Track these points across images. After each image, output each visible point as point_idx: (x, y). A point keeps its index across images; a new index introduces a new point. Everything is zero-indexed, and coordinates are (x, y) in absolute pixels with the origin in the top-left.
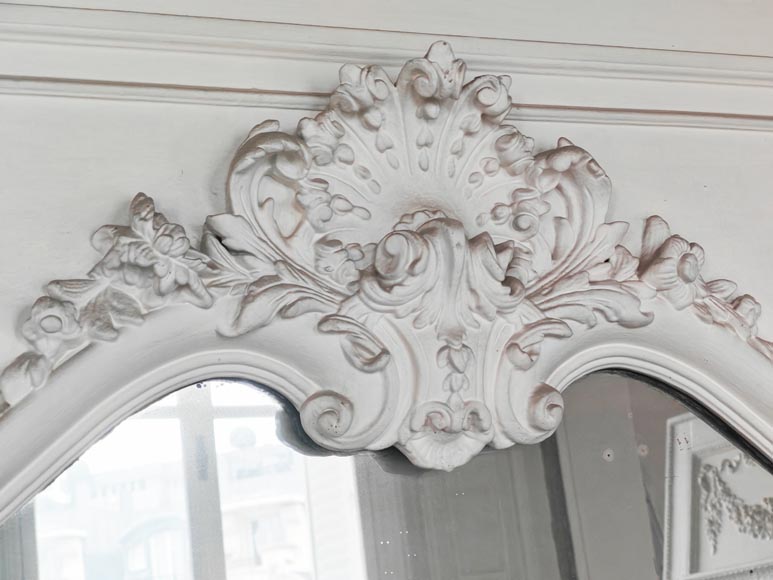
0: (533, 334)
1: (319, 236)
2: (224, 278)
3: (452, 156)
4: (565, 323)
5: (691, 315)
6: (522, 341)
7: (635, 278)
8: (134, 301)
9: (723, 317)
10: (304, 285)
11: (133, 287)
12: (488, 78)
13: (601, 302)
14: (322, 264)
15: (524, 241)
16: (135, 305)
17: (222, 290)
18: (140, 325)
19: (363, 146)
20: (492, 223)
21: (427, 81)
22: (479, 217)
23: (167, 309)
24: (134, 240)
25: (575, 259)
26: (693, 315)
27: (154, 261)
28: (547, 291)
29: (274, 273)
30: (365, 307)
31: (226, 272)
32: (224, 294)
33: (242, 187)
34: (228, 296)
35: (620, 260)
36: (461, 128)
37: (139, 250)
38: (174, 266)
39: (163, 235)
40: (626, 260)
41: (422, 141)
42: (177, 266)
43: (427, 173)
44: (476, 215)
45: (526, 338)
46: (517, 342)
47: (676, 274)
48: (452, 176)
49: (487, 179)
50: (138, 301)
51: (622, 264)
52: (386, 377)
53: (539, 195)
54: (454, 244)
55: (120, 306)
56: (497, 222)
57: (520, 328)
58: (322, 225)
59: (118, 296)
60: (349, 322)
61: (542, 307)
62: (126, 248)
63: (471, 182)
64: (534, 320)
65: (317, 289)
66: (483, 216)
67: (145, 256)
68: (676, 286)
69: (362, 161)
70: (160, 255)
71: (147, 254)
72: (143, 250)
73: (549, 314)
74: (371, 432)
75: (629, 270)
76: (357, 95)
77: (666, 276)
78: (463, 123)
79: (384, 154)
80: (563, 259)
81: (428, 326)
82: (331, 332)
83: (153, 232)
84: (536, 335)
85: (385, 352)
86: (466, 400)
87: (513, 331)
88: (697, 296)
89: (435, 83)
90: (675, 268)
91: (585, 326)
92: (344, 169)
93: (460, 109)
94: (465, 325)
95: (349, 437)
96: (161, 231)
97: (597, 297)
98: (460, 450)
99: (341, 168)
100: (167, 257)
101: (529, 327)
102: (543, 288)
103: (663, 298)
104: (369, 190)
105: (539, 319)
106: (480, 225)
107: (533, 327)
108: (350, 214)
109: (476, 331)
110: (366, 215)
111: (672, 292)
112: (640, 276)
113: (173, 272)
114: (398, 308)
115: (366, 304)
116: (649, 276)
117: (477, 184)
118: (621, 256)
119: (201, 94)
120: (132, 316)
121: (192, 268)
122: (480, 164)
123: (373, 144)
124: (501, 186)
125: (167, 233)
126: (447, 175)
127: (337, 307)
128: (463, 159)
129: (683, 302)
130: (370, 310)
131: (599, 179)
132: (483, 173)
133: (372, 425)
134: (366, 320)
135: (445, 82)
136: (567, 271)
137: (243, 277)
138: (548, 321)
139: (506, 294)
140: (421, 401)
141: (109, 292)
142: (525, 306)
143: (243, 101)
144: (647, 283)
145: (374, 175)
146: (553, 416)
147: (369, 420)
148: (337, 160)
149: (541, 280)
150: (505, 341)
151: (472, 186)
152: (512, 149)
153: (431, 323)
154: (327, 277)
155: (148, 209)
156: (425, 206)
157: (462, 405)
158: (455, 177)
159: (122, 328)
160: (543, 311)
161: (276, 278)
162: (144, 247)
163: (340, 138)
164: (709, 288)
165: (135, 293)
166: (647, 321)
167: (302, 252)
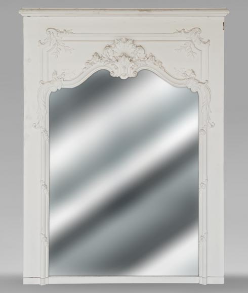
2: (103, 60)
3: (127, 47)
4: (137, 65)
7: (147, 60)
10: (110, 61)
13: (141, 63)
14: (113, 59)
15: (135, 56)
19: (118, 46)
20: (131, 54)
23: (98, 63)
24: (94, 57)
25: (140, 58)
26: (153, 64)
27: (95, 59)
28: (136, 61)
30: (116, 63)
33: (105, 52)
34: (103, 62)
35: (145, 58)
36: (128, 44)
38: (97, 59)
41: (123, 46)
47: (150, 60)
49: (131, 49)
52: (117, 70)
53: (136, 51)
54: (124, 57)
58: (113, 55)
60: (114, 65)
61: (135, 63)
63: (129, 50)
64: (134, 65)
65: (112, 61)
69: (118, 48)
74: (116, 75)
79: (120, 47)
81: (122, 65)
85: (117, 68)
87: (131, 66)
88: (153, 62)
89: (123, 41)
92: (116, 49)
94: (126, 65)
95: (114, 76)
96: (96, 56)
156: (124, 53)
158: (127, 49)
161: (108, 60)
163: (115, 46)
164: (156, 61)
165: (95, 62)
166: (147, 65)
167: (111, 57)
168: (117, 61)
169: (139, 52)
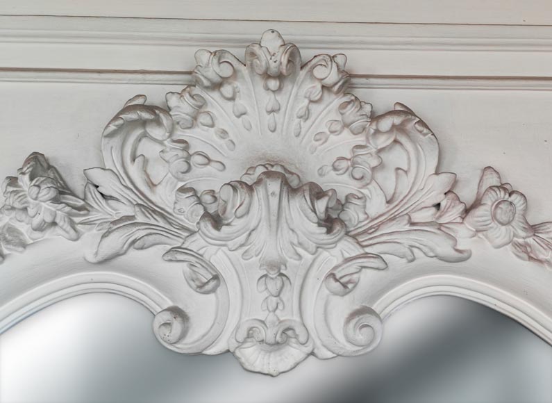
0: (350, 266)
1: (180, 184)
2: (91, 217)
3: (299, 120)
4: (381, 257)
5: (509, 253)
6: (339, 272)
7: (459, 220)
8: (22, 234)
9: (544, 254)
10: (156, 223)
11: (23, 223)
12: (321, 58)
13: (416, 240)
14: (178, 207)
15: (361, 188)
16: (21, 237)
17: (87, 227)
18: (21, 252)
19: (224, 113)
20: (333, 173)
21: (258, 62)
22: (321, 168)
23: (47, 240)
24: (15, 189)
25: (406, 203)
26: (511, 253)
27: (26, 205)
28: (373, 230)
29: (133, 214)
30: (203, 241)
31: (94, 213)
32: (90, 230)
33: (112, 148)
34: (95, 231)
35: (449, 204)
36: (305, 97)
37: (16, 197)
38: (43, 209)
39: (34, 185)
40: (453, 204)
41: (269, 108)
42: (45, 208)
43: (275, 134)
44: (319, 167)
45: (343, 269)
46: (335, 272)
47: (490, 218)
48: (298, 135)
49: (332, 137)
50: (25, 234)
51: (449, 208)
52: (217, 298)
53: (374, 150)
54: (269, 193)
55: (9, 238)
56: (337, 172)
57: (340, 260)
58: (181, 176)
59: (11, 230)
60: (186, 253)
61: (365, 244)
62: (9, 194)
63: (317, 140)
64: (354, 255)
65: (168, 226)
66: (324, 168)
67: (19, 202)
68: (491, 228)
69: (221, 124)
70: (32, 201)
71: (21, 200)
72: (19, 197)
73: (368, 250)
74: (202, 341)
75: (453, 214)
76: (205, 74)
77: (480, 219)
78: (306, 93)
79: (241, 119)
80: (396, 203)
81: (254, 259)
82: (171, 261)
83: (28, 182)
84: (353, 267)
85: (216, 277)
86: (282, 319)
87: (335, 263)
88: (515, 235)
89: (264, 63)
90: (489, 213)
91: (404, 261)
92: (207, 131)
93: (302, 82)
94: (287, 258)
95: (186, 344)
96: (34, 182)
97: (413, 236)
98: (287, 358)
99: (203, 130)
100: (37, 202)
101: (347, 260)
102: (371, 228)
103: (483, 237)
104: (226, 148)
105: (358, 253)
106: (321, 175)
107: (351, 260)
108: (208, 167)
109: (297, 262)
110: (221, 167)
111: (489, 233)
112: (463, 219)
113: (41, 214)
114: (229, 243)
115: (204, 239)
116: (469, 219)
117: (321, 142)
118: (450, 201)
119: (95, 75)
120: (15, 246)
121: (58, 210)
122: (326, 125)
123: (231, 111)
124: (344, 143)
125: (37, 184)
126: (293, 135)
127: (182, 241)
128: (309, 122)
129: (499, 241)
130: (208, 244)
131: (427, 137)
132: (328, 133)
133: (204, 336)
134: (205, 251)
135: (271, 62)
136: (396, 214)
137: (109, 216)
138: (366, 255)
139: (322, 234)
140: (245, 319)
141: (6, 227)
142: (346, 243)
143: (130, 80)
144: (467, 225)
145: (232, 136)
146: (362, 335)
147: (203, 331)
148: (200, 125)
149: (373, 220)
150: (327, 271)
151: (317, 143)
152: (347, 113)
153: (257, 256)
154: (182, 217)
155: (28, 166)
156: (269, 160)
157: (277, 323)
158: (301, 137)
159: (9, 254)
160: (363, 247)
161: (133, 217)
162: (21, 194)
163: (200, 107)
164: (534, 229)
165: (24, 228)
166: (462, 257)
167: (164, 197)
168: (217, 221)
169: (397, 158)
